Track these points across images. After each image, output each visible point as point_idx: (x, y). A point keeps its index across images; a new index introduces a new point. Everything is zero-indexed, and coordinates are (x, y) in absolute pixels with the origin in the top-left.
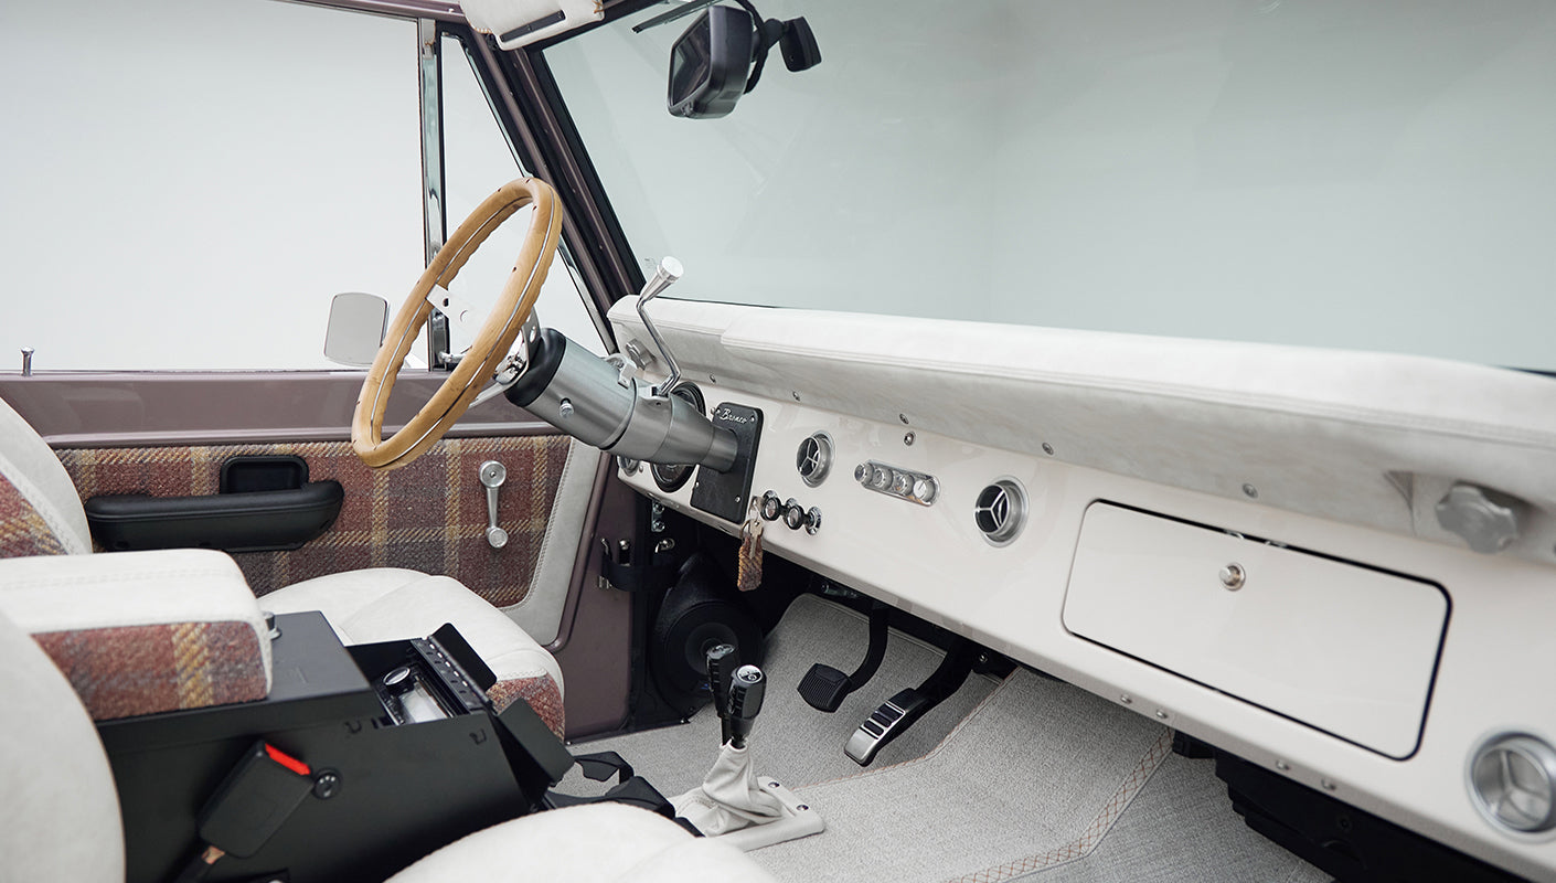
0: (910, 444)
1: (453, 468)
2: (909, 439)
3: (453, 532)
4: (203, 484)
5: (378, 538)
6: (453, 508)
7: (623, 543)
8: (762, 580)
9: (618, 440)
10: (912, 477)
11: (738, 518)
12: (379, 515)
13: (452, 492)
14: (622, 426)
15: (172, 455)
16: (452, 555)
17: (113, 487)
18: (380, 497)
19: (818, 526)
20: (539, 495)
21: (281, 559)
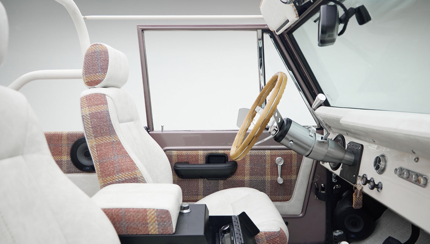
0: (417, 162)
1: (268, 158)
2: (417, 160)
3: (268, 178)
4: (202, 161)
5: (247, 178)
6: (268, 171)
7: (322, 185)
8: (363, 205)
9: (310, 154)
10: (417, 175)
11: (354, 183)
12: (247, 172)
13: (268, 166)
14: (311, 149)
15: (194, 153)
16: (268, 185)
17: (180, 161)
18: (247, 166)
19: (381, 189)
20: (294, 168)
21: (221, 182)
